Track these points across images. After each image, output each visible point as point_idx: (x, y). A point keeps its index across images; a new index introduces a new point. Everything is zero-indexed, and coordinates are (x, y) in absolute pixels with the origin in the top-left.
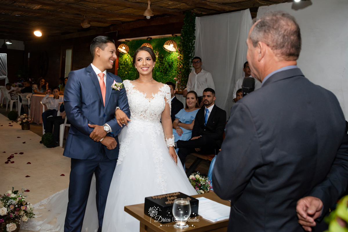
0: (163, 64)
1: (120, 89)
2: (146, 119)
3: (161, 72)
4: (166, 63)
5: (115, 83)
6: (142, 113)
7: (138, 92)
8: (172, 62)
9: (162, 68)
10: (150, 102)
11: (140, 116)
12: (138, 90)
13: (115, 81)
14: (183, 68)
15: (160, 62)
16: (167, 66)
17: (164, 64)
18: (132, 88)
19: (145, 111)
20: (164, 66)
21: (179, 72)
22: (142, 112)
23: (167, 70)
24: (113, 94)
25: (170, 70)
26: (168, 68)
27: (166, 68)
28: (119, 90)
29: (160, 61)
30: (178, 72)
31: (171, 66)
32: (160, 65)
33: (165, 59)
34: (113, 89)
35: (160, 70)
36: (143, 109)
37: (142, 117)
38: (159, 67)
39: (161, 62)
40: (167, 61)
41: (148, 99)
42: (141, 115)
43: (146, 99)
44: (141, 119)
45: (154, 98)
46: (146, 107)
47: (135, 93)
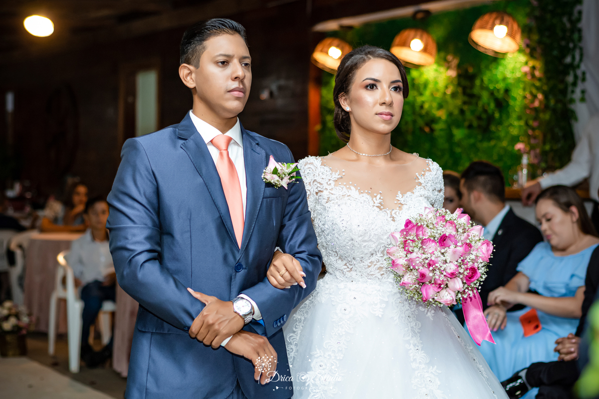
0: (474, 101)
1: (288, 184)
2: (385, 276)
3: (470, 127)
4: (485, 96)
5: (273, 164)
6: (374, 258)
7: (354, 192)
8: (507, 91)
9: (473, 112)
10: (394, 220)
11: (369, 266)
12: (352, 188)
13: (272, 160)
14: (546, 107)
15: (464, 93)
16: (489, 104)
17: (479, 97)
18: (333, 183)
19: (382, 249)
20: (477, 104)
21: (531, 122)
22: (372, 254)
23: (490, 119)
24: (268, 200)
25: (501, 117)
26: (493, 113)
27: (485, 111)
28: (286, 186)
29: (465, 89)
30: (527, 124)
31: (502, 103)
32: (465, 103)
33: (482, 81)
34: (269, 185)
35: (464, 120)
36: (376, 244)
37: (373, 268)
38: (462, 112)
39: (468, 91)
40: (487, 89)
41: (388, 212)
42: (371, 262)
43: (382, 213)
44: (370, 275)
45: (405, 207)
46: (385, 237)
47: (346, 198)
